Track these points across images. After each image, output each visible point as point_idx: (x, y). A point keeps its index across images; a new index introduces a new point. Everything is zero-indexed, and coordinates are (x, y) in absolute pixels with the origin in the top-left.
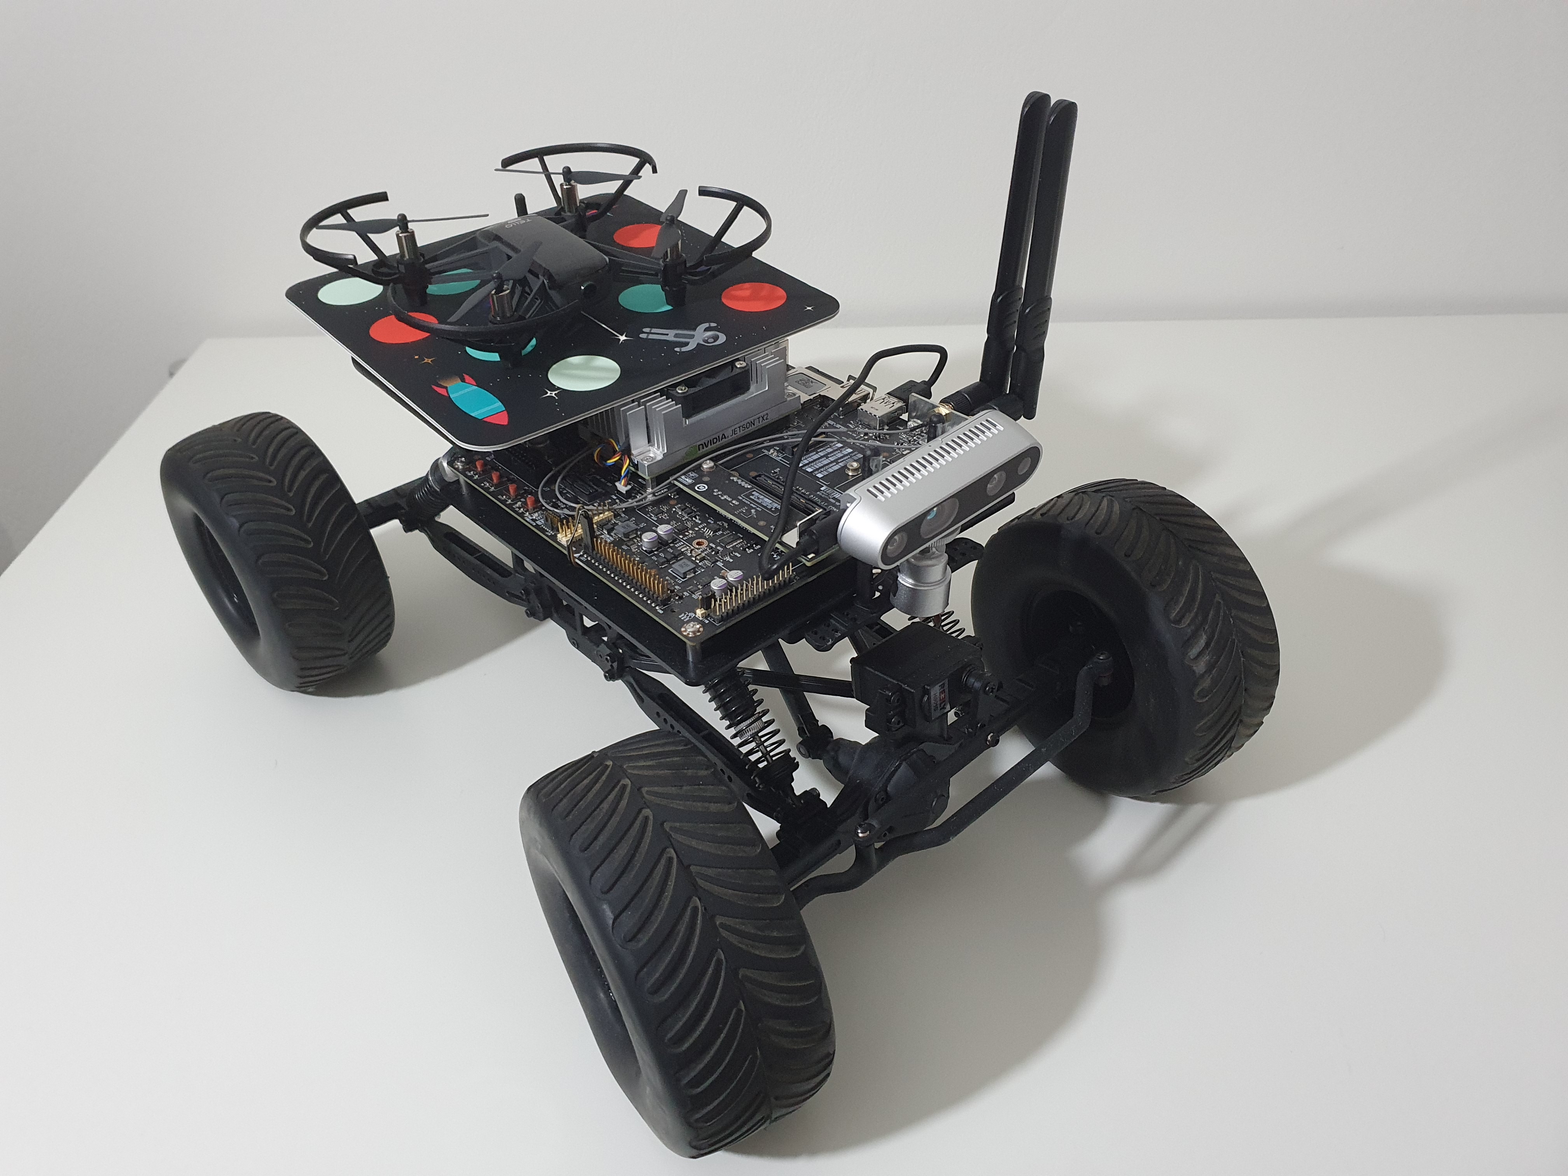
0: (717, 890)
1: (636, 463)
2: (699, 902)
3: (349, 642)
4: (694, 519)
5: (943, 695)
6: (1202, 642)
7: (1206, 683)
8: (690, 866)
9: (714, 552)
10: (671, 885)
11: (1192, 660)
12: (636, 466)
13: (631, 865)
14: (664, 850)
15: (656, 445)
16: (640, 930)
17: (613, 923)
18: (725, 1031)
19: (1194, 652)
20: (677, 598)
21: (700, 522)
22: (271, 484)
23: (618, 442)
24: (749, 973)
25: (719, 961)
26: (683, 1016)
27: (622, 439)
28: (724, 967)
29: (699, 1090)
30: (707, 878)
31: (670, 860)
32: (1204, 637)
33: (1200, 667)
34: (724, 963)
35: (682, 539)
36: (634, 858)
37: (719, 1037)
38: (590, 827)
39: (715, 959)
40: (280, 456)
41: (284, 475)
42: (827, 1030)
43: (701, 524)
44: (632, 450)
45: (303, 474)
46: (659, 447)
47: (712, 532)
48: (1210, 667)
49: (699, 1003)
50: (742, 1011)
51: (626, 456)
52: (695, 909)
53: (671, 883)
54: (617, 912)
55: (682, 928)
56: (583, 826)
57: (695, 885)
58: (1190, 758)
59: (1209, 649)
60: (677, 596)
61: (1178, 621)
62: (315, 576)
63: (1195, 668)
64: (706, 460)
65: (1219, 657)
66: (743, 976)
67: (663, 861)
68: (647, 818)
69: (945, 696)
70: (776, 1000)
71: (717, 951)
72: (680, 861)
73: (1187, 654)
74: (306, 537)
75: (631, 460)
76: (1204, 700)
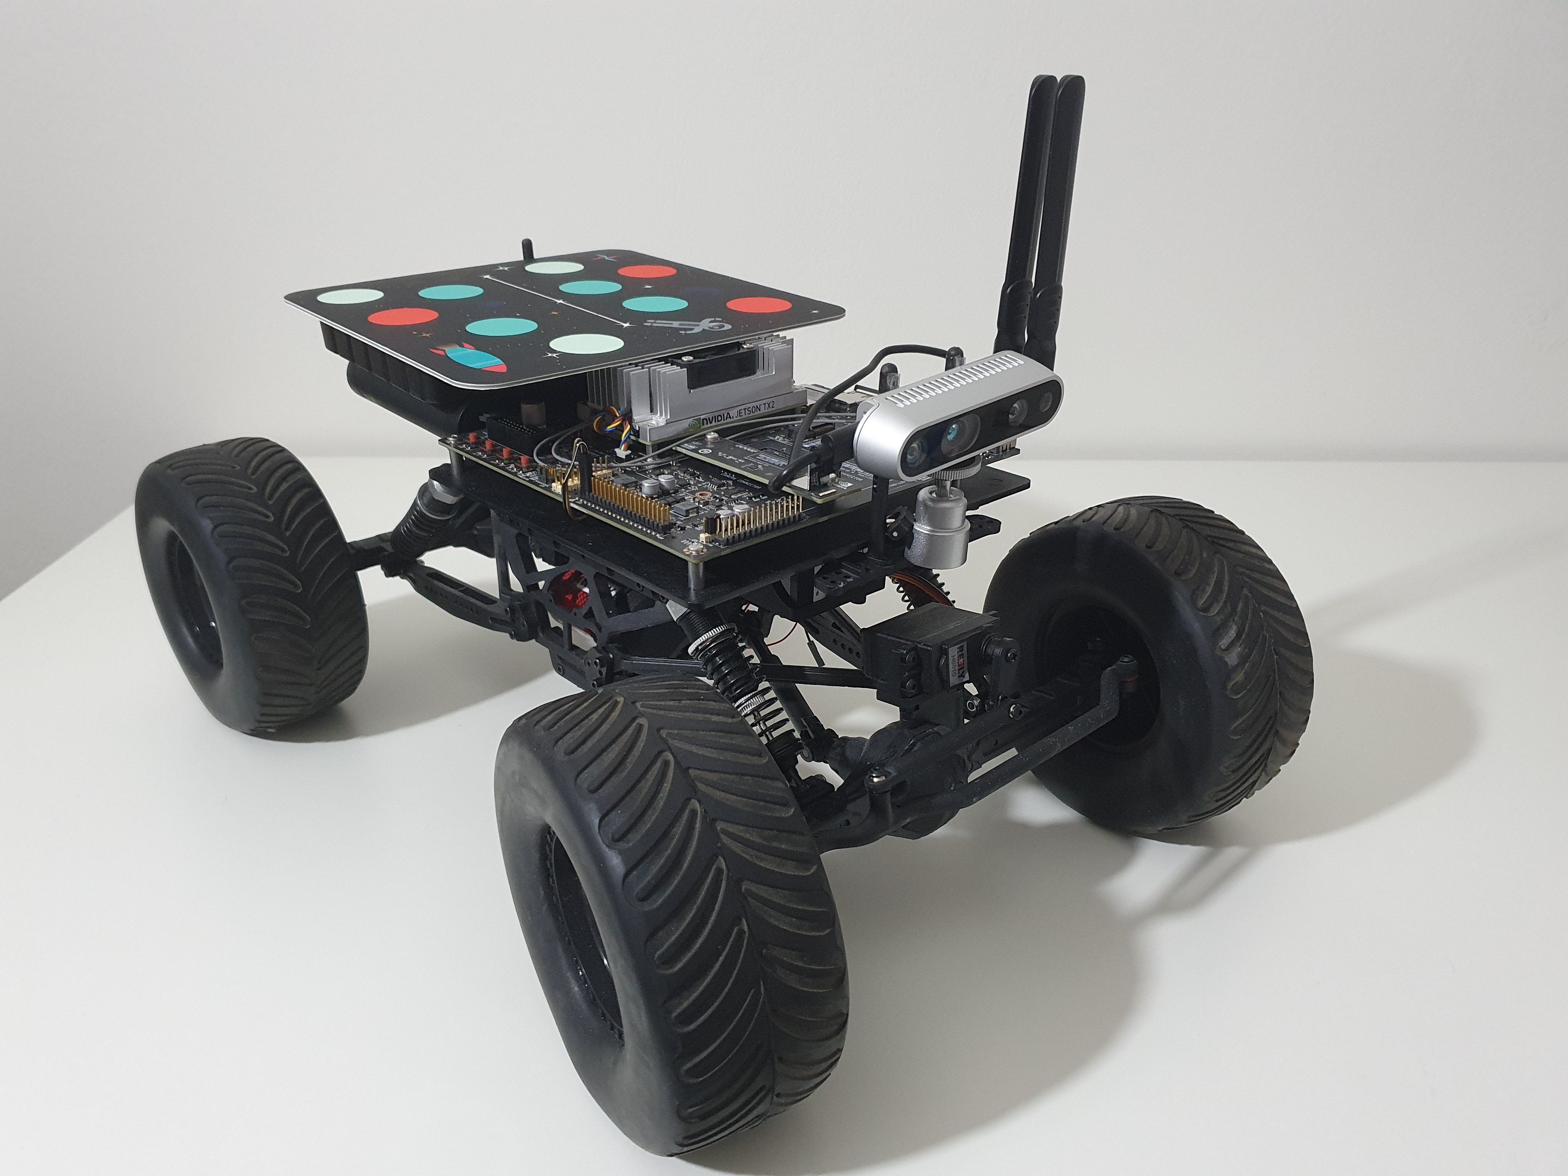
0: (719, 795)
1: (637, 429)
2: (698, 805)
3: (319, 669)
4: (697, 478)
5: (962, 660)
6: (1233, 633)
7: (1239, 677)
8: (688, 768)
9: (718, 500)
10: (667, 787)
11: (1224, 650)
12: (637, 433)
13: (622, 766)
14: (660, 753)
15: (659, 413)
16: (629, 830)
17: (600, 824)
18: (724, 953)
19: (1224, 643)
20: (679, 529)
21: (703, 481)
22: (252, 491)
23: (618, 409)
24: (754, 888)
25: (719, 871)
26: (677, 929)
27: (624, 406)
28: (725, 876)
29: (692, 1027)
30: (707, 783)
31: (666, 763)
32: (1235, 627)
33: (1232, 659)
34: (725, 872)
35: (685, 491)
36: (626, 760)
37: (717, 960)
38: (577, 734)
39: (714, 867)
40: (262, 468)
41: (266, 484)
42: (840, 978)
43: (703, 482)
44: (634, 415)
45: (285, 486)
46: (661, 415)
47: (716, 487)
48: (1243, 660)
49: (695, 915)
50: (745, 932)
51: (627, 422)
52: (694, 813)
53: (667, 786)
54: (604, 812)
55: (678, 830)
56: (569, 734)
57: (695, 790)
58: (1227, 768)
59: (1241, 642)
60: (679, 528)
61: (1206, 609)
62: (290, 587)
63: (1227, 660)
64: (710, 432)
65: (1251, 651)
66: (746, 889)
67: (658, 764)
68: (641, 726)
69: (963, 661)
70: (784, 924)
71: (717, 857)
72: (677, 763)
73: (1218, 643)
74: (281, 544)
75: (632, 428)
76: (1239, 696)
